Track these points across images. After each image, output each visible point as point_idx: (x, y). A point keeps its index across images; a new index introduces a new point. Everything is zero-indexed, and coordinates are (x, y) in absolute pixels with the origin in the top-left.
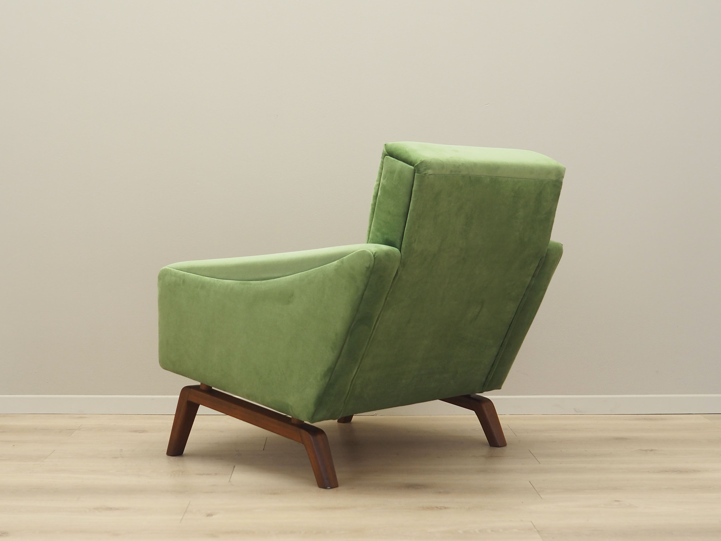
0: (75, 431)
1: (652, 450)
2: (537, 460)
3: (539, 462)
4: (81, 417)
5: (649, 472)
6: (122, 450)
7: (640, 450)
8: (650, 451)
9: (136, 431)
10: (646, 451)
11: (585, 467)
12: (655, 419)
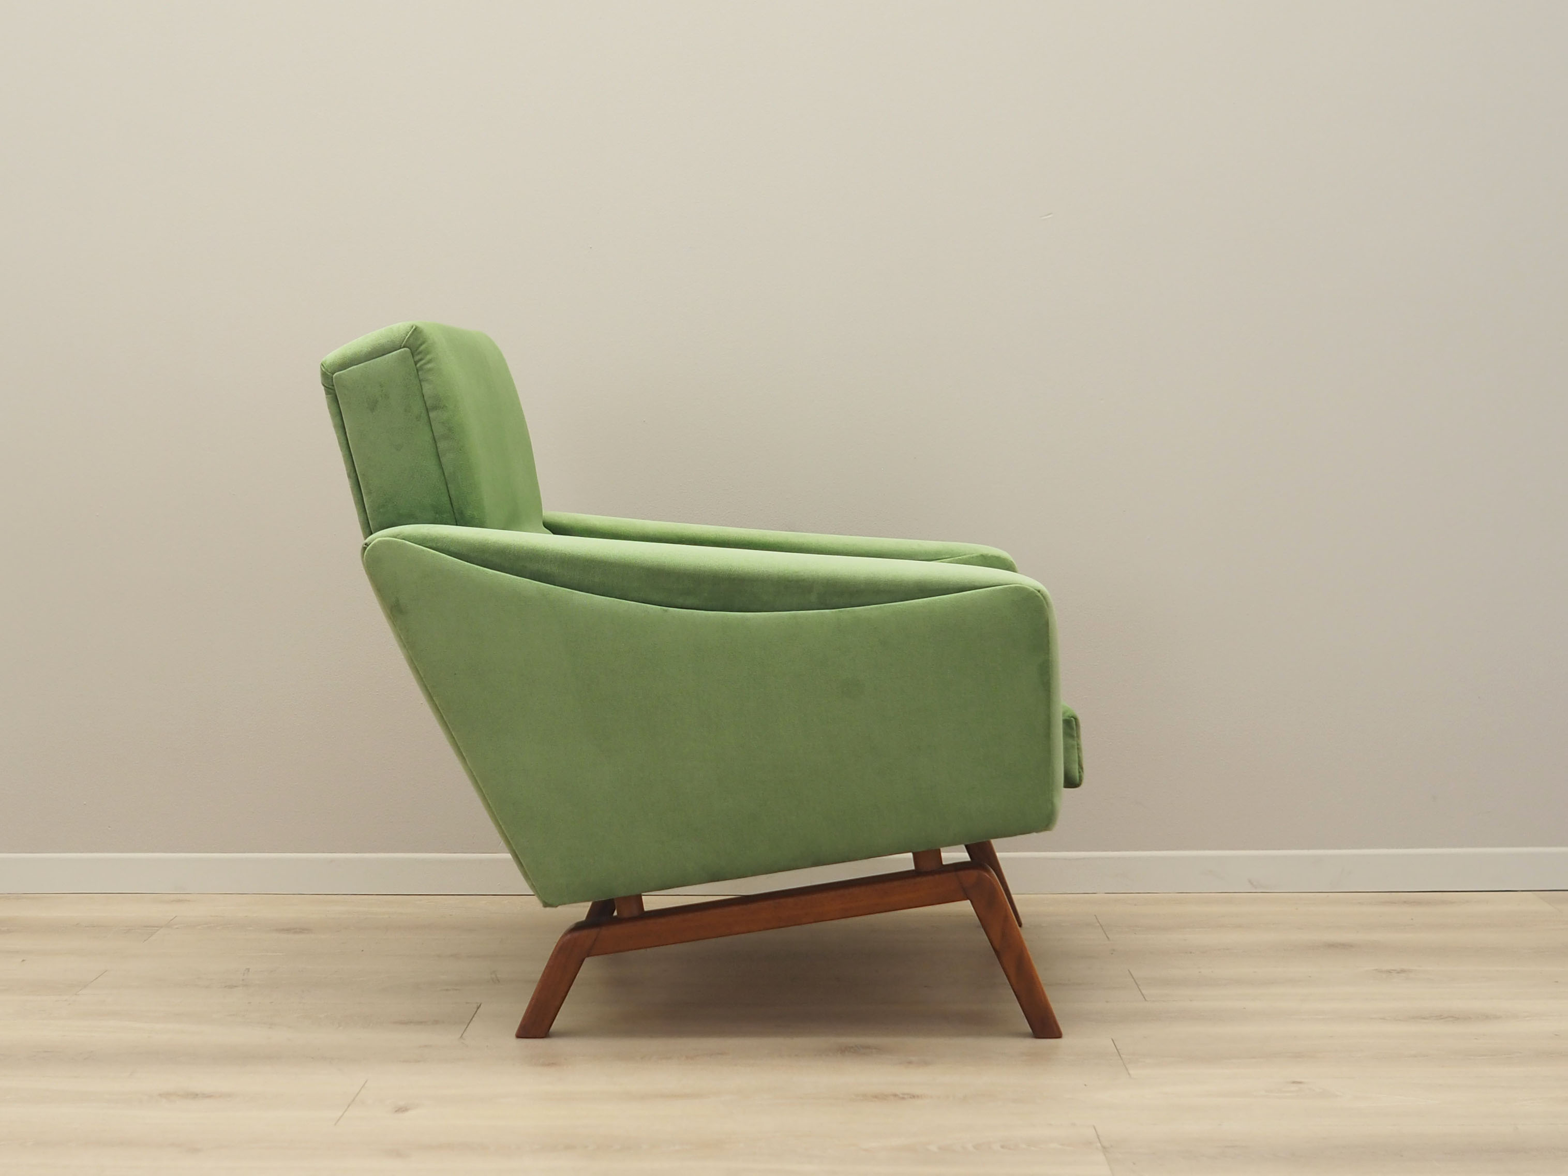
0: (158, 930)
1: (1403, 971)
2: (1141, 992)
3: (1144, 998)
4: (179, 901)
5: (1383, 1019)
6: (248, 970)
7: (1377, 970)
8: (1398, 973)
9: (288, 930)
10: (1389, 972)
11: (1245, 1008)
12: (1428, 903)
